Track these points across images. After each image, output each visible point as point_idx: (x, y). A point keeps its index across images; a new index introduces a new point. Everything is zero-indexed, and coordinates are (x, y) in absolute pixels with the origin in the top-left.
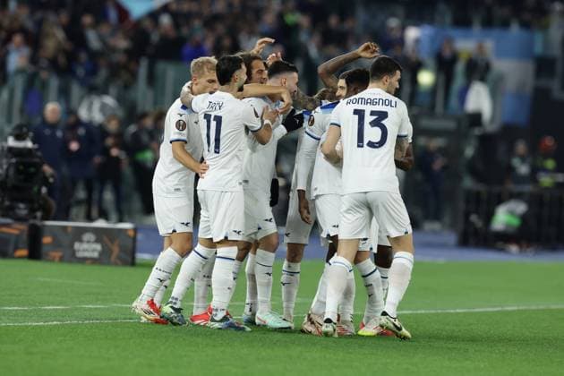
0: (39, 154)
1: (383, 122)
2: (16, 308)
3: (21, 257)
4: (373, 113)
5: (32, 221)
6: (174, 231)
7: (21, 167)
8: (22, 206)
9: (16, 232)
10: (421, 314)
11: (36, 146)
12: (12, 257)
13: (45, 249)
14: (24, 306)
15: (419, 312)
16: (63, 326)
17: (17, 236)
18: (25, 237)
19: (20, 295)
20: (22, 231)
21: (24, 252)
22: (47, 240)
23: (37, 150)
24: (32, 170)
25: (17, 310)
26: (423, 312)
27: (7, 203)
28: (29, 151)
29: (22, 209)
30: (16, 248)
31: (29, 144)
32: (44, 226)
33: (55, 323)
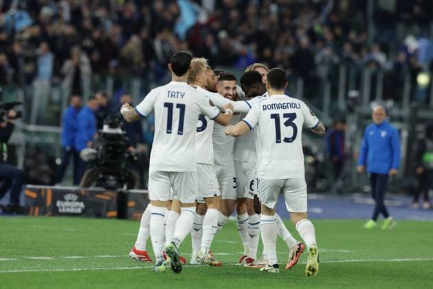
0: (127, 138)
1: (294, 121)
2: (107, 256)
3: (112, 217)
4: (285, 116)
5: (119, 190)
6: (215, 195)
7: (110, 148)
8: (112, 178)
9: (108, 198)
10: (419, 261)
11: (124, 132)
12: (106, 217)
13: (130, 211)
14: (114, 254)
15: (417, 259)
16: (143, 270)
17: (109, 201)
18: (114, 201)
19: (111, 246)
20: (113, 197)
21: (114, 213)
22: (131, 204)
23: (125, 135)
24: (119, 151)
25: (109, 258)
26: (420, 259)
27: (101, 176)
28: (118, 136)
29: (112, 181)
30: (108, 210)
31: (119, 131)
32: (129, 193)
33: (137, 267)
